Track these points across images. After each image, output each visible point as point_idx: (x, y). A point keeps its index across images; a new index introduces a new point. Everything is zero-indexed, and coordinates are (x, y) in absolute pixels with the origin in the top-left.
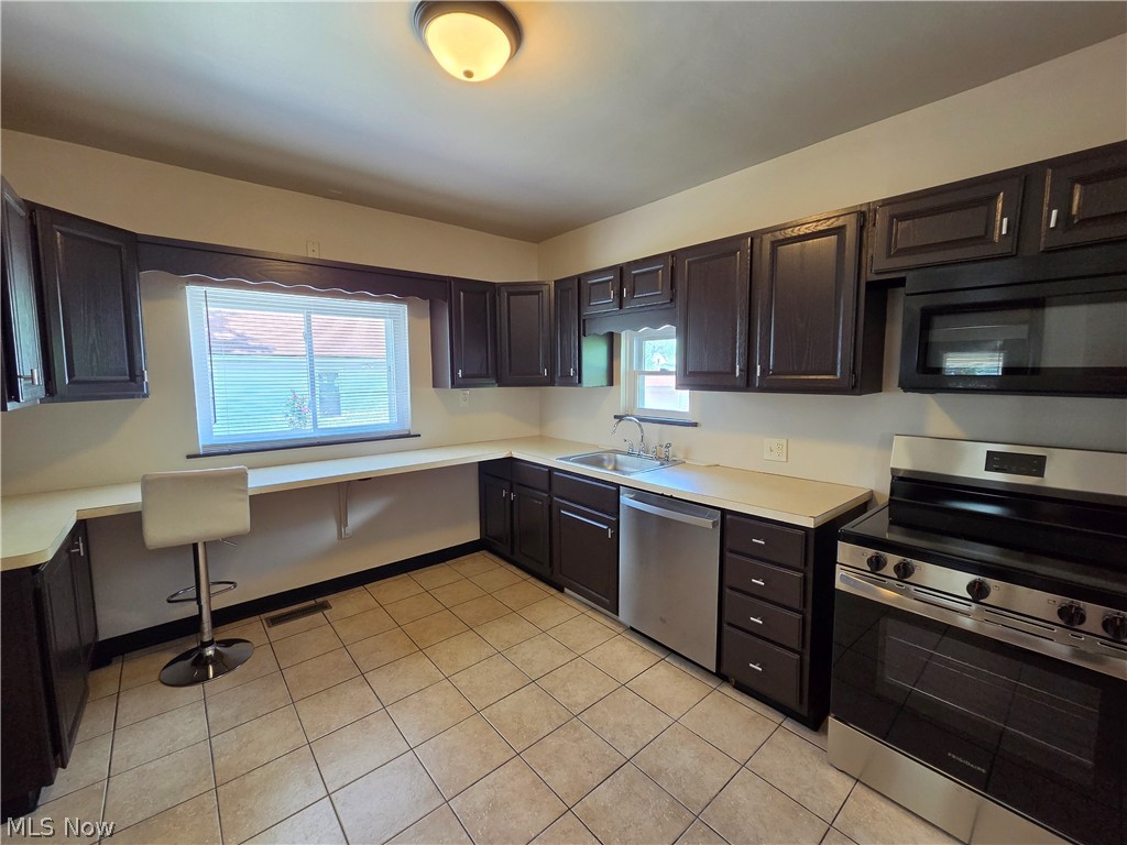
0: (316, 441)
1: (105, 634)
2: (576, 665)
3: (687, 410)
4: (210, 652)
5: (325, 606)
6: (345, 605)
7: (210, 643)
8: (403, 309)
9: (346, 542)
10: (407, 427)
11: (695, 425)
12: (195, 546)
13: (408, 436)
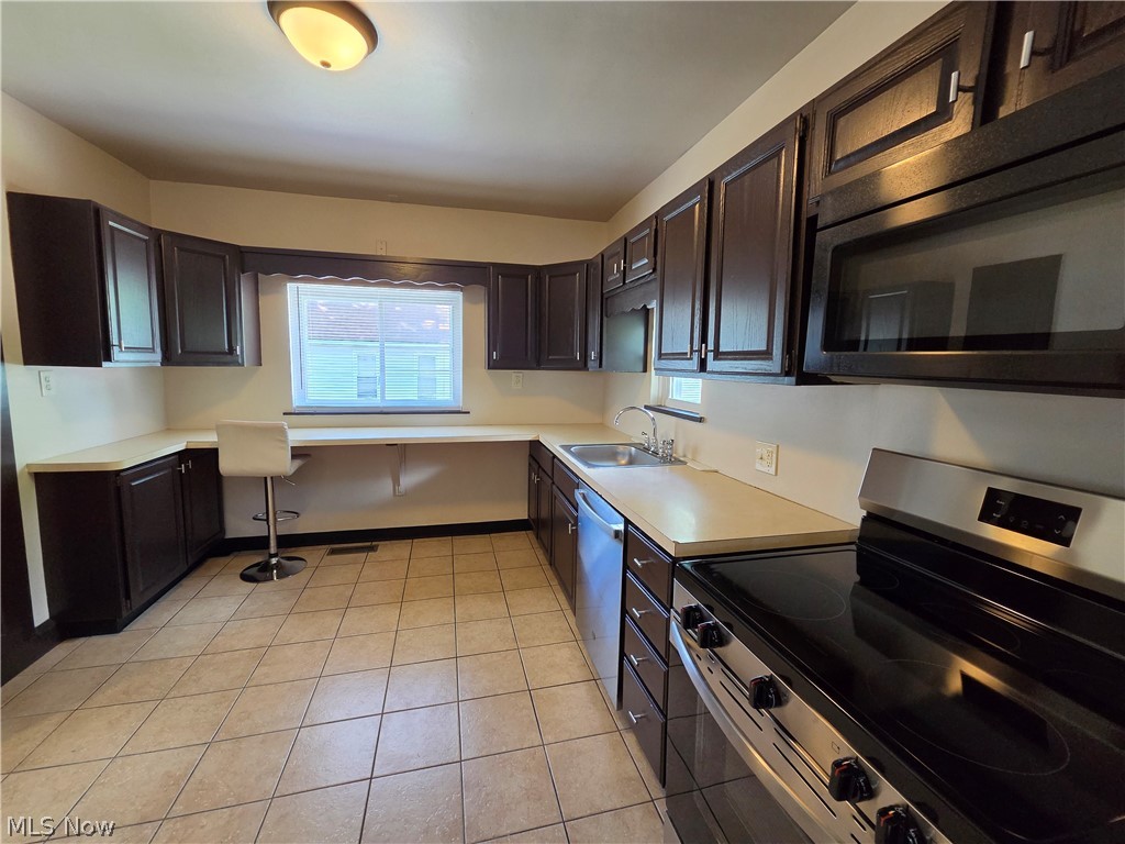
0: (379, 410)
1: (230, 534)
2: (505, 657)
3: (699, 401)
4: (274, 561)
5: (373, 549)
6: (387, 551)
7: (275, 555)
8: (459, 295)
9: (402, 499)
10: (460, 405)
11: (700, 420)
12: (266, 478)
13: (459, 412)
